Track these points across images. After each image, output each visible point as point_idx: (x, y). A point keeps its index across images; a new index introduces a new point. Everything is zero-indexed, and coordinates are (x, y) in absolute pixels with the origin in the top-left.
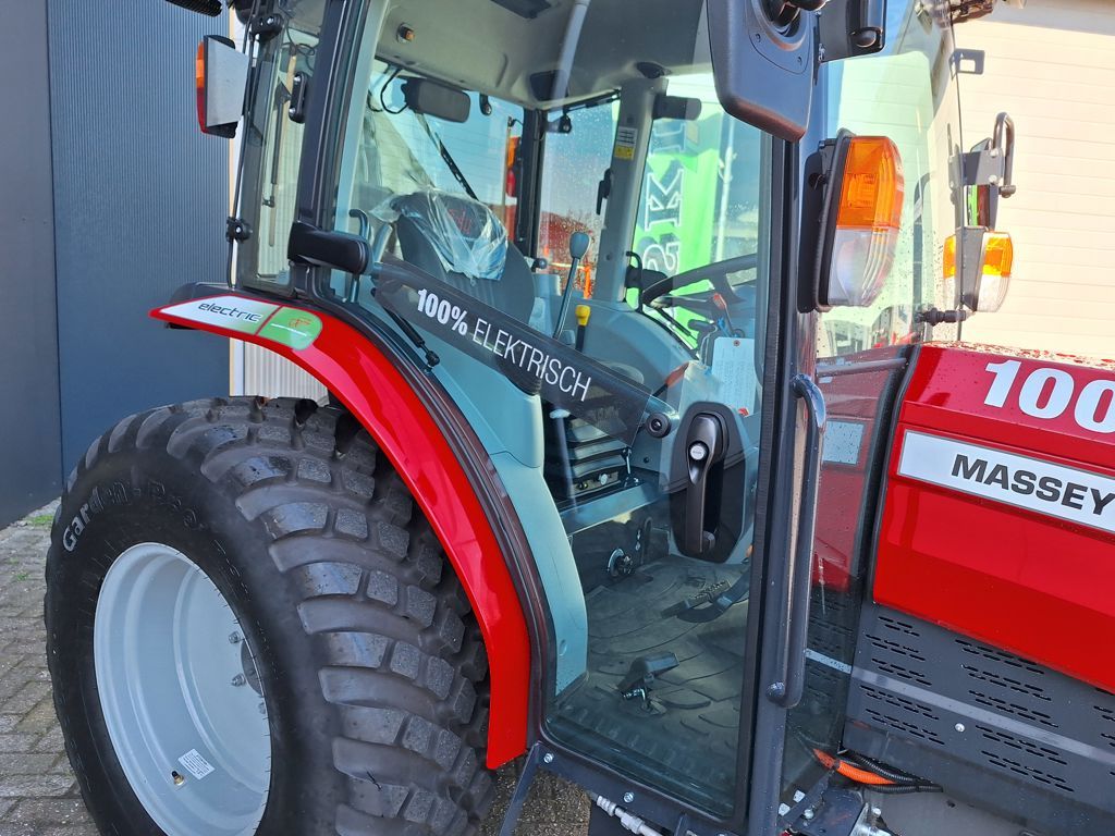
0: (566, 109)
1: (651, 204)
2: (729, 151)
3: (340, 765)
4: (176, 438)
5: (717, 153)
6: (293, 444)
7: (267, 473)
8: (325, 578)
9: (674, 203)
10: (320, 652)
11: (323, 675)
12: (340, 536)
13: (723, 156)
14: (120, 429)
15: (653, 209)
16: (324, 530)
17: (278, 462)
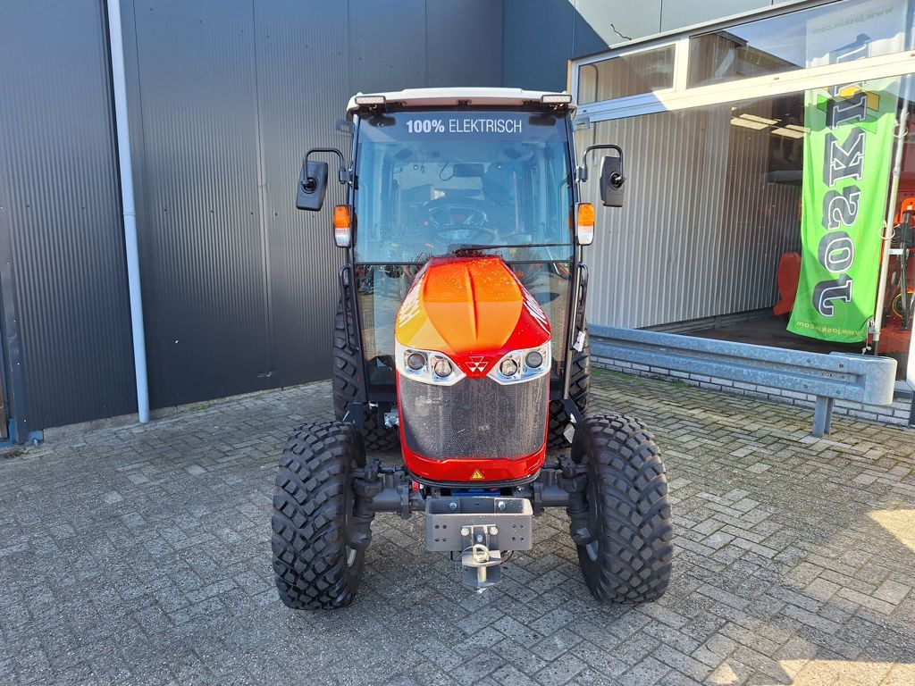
1: (834, 165)
5: (893, 115)
9: (855, 161)
13: (898, 118)
15: (835, 169)
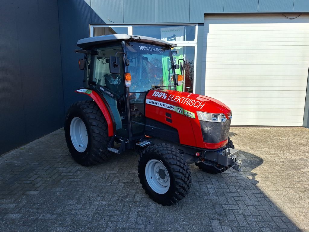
0: (132, 59)
2: (185, 55)
3: (93, 135)
4: (78, 105)
5: (182, 55)
6: (89, 105)
7: (86, 107)
8: (92, 117)
10: (91, 124)
11: (92, 126)
12: (93, 113)
13: (184, 56)
14: (72, 105)
16: (92, 113)
17: (87, 106)
